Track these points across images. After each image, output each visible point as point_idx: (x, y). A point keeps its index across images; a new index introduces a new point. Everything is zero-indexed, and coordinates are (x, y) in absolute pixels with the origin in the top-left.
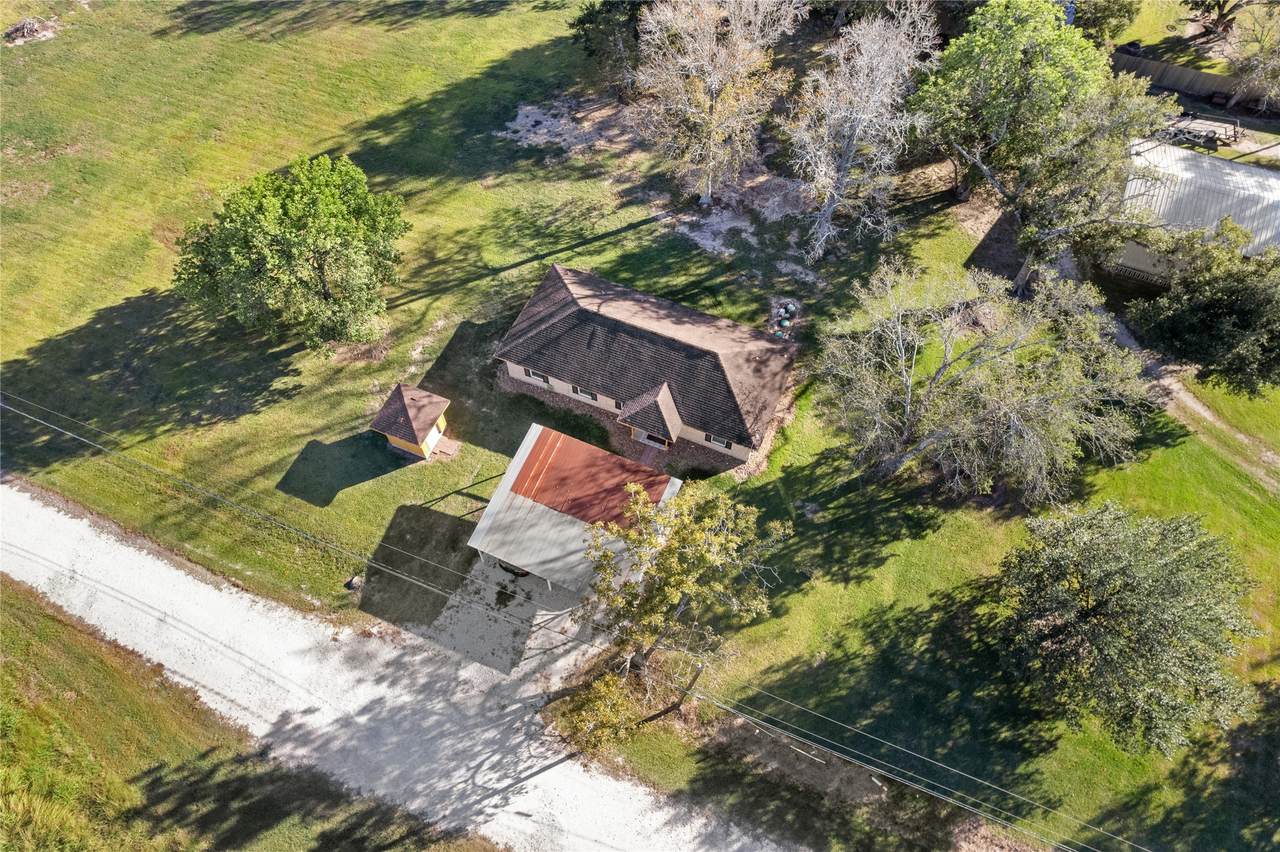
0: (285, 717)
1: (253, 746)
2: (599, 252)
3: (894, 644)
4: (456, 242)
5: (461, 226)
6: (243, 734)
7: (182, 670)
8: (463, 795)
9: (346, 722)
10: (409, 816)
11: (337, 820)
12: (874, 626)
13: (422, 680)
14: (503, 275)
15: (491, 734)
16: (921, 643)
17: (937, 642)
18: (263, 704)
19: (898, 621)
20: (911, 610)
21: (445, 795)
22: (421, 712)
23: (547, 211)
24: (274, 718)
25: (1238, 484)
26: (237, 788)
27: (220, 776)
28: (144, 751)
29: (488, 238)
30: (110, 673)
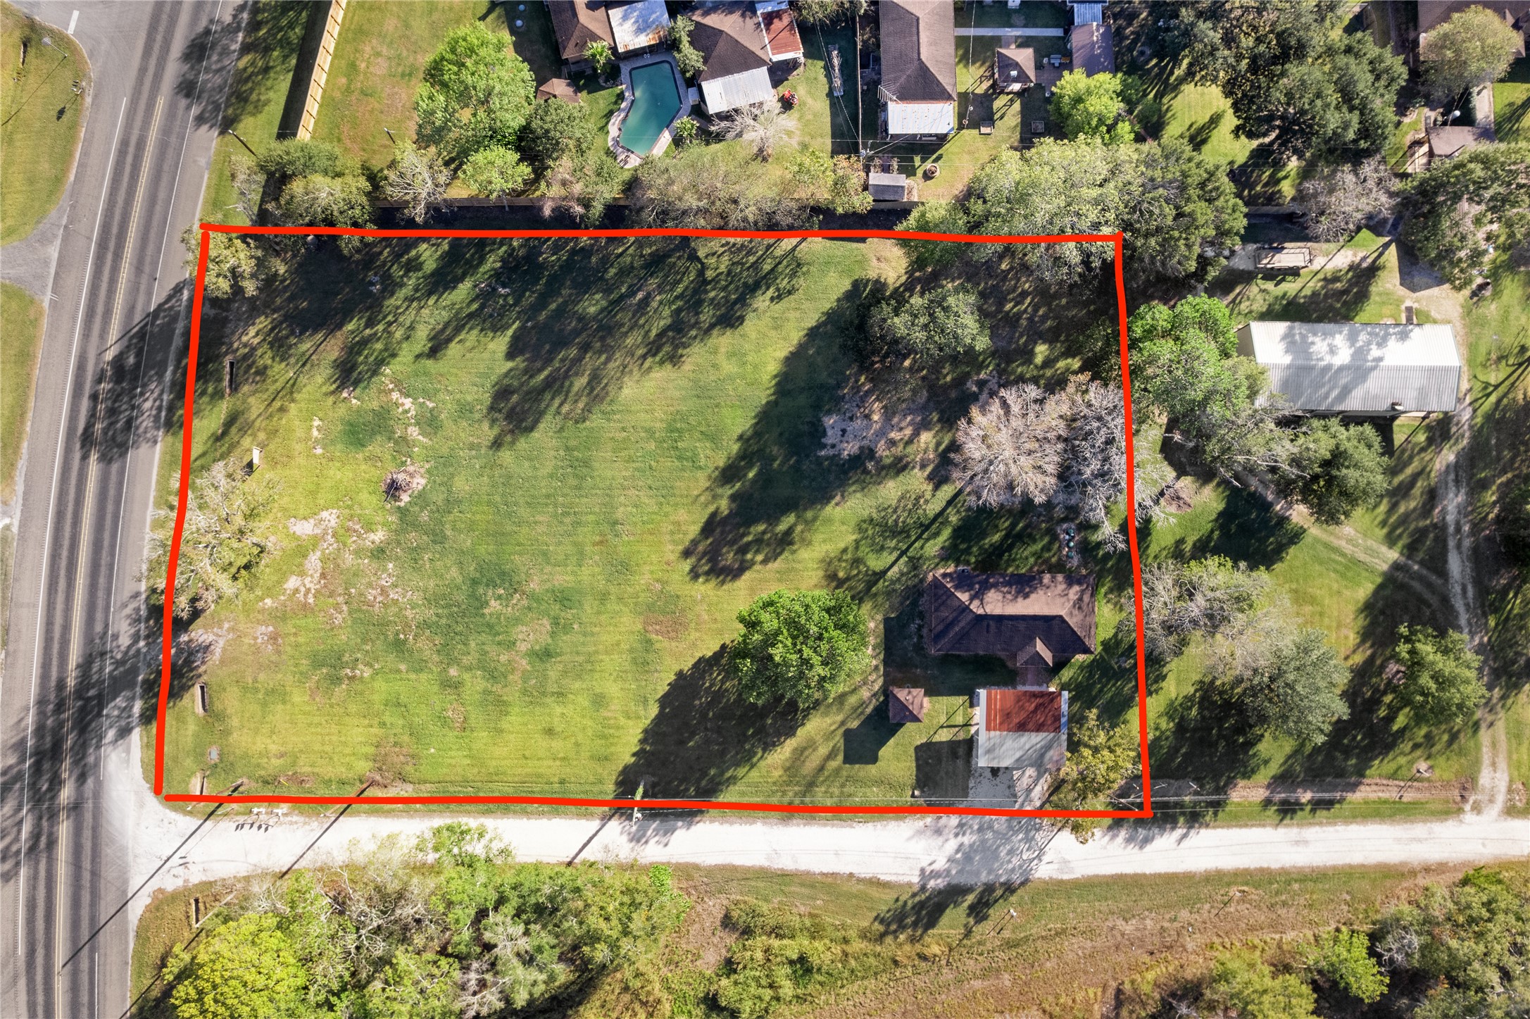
0: (923, 870)
1: (916, 889)
2: (937, 534)
3: (1182, 718)
4: (846, 561)
5: (842, 545)
6: (910, 885)
7: (864, 871)
8: (1020, 867)
9: (951, 860)
10: (1002, 884)
11: (970, 898)
12: (1170, 712)
13: (976, 827)
14: (890, 574)
15: (1021, 836)
16: (1194, 712)
17: (1201, 708)
18: (911, 869)
19: (1181, 705)
20: (1185, 697)
21: (1013, 870)
22: (983, 842)
23: (890, 510)
24: (918, 873)
25: (1333, 556)
26: (921, 905)
27: (910, 903)
28: (871, 909)
29: (864, 550)
30: (830, 885)
